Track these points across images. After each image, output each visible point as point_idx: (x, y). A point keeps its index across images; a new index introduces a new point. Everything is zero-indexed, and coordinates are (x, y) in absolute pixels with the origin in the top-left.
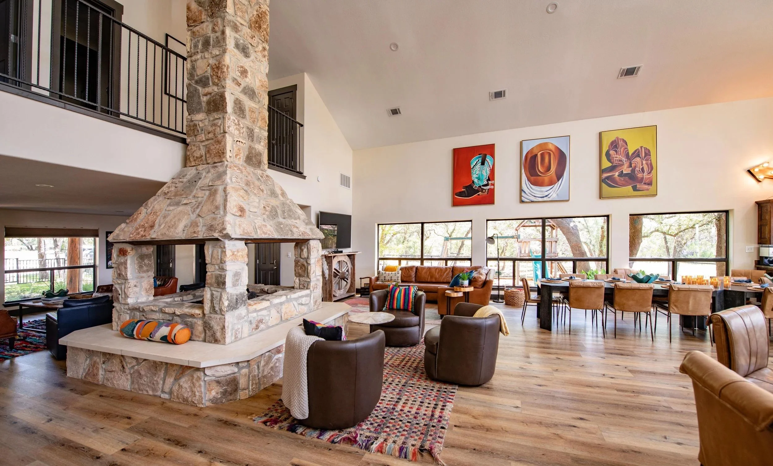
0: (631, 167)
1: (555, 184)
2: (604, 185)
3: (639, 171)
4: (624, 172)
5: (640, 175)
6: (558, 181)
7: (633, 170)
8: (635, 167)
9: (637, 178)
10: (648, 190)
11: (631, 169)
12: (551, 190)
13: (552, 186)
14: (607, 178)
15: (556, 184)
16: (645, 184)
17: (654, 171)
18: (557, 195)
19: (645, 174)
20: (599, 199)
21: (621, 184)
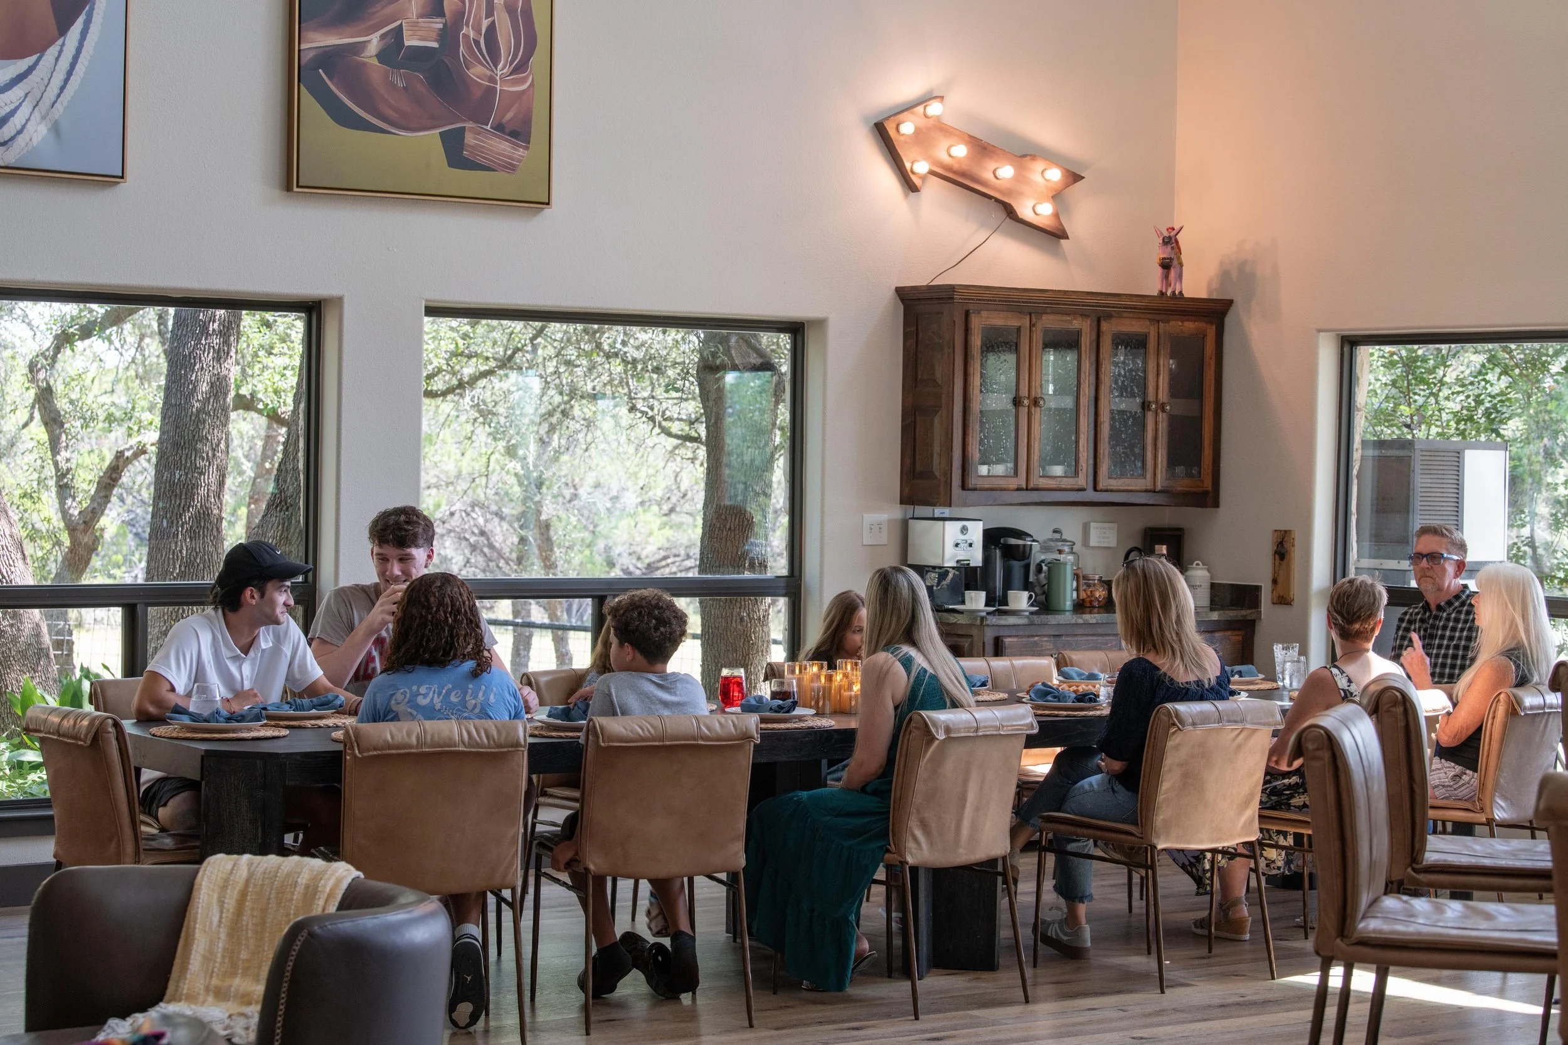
0: (441, 14)
1: (42, 50)
2: (310, 106)
3: (477, 43)
4: (410, 42)
5: (477, 72)
6: (63, 30)
7: (449, 36)
8: (460, 17)
9: (466, 82)
10: (511, 168)
11: (438, 24)
12: (17, 92)
13: (23, 64)
14: (330, 59)
15: (52, 51)
16: (499, 128)
17: (538, 59)
18: (56, 129)
19: (502, 69)
20: (278, 193)
21: (392, 114)
